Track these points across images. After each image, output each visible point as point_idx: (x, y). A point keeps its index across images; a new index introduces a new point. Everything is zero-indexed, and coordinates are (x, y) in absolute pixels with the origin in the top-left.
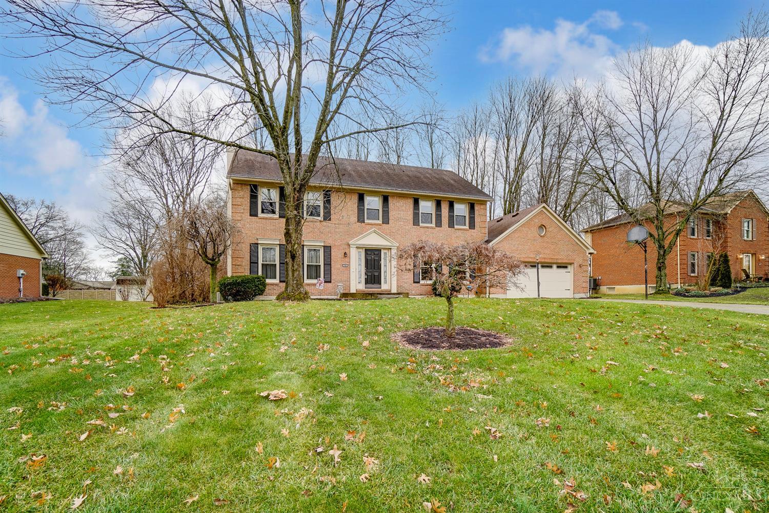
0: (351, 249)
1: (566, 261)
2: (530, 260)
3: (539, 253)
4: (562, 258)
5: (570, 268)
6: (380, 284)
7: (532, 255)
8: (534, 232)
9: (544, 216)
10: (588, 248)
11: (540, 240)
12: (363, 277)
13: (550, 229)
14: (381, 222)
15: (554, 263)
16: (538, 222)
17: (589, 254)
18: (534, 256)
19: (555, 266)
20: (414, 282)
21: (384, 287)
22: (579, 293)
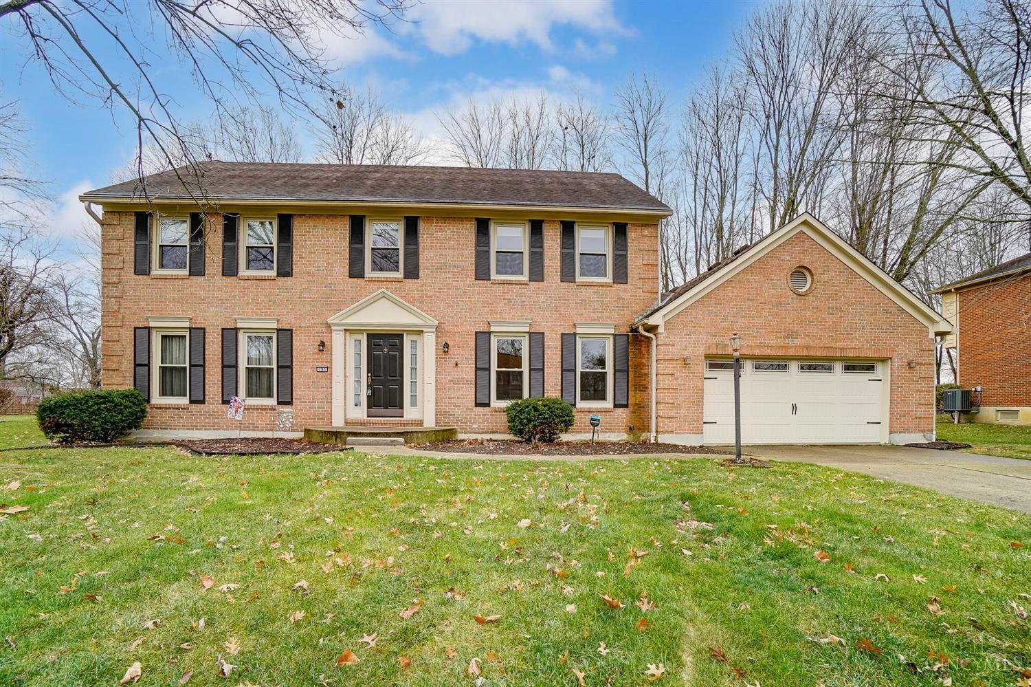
0: (334, 333)
1: (870, 354)
2: (768, 352)
3: (791, 335)
4: (859, 347)
5: (882, 371)
6: (403, 408)
7: (772, 341)
8: (780, 283)
9: (808, 244)
10: (933, 321)
11: (796, 302)
12: (364, 392)
13: (825, 277)
14: (402, 276)
15: (835, 359)
16: (789, 260)
17: (937, 334)
18: (780, 342)
19: (838, 367)
20: (477, 405)
21: (410, 413)
22: (907, 431)
